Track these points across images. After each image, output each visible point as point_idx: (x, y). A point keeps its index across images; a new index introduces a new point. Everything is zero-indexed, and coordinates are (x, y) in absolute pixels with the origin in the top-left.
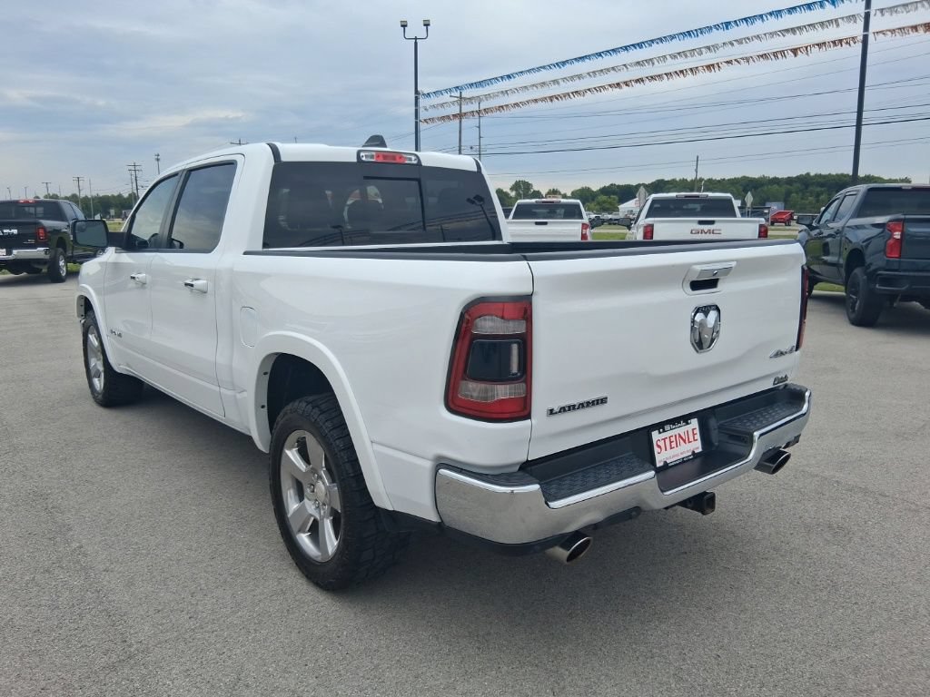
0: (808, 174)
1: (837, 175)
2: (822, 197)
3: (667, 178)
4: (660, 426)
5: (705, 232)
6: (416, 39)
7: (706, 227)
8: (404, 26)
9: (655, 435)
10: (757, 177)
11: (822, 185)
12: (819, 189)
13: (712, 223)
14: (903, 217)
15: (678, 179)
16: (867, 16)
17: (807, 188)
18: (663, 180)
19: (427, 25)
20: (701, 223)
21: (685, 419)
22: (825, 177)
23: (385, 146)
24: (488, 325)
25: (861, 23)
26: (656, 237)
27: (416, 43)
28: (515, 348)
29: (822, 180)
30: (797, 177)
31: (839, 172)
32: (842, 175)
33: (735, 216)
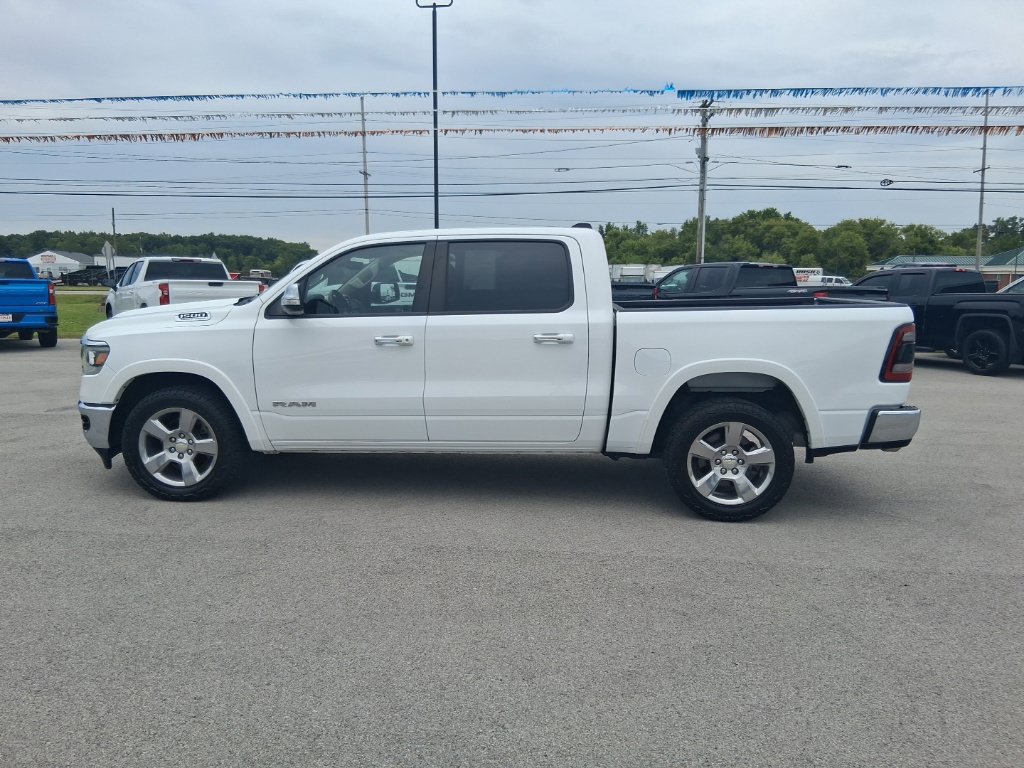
1: (241, 237)
3: (50, 229)
10: (157, 234)
11: (228, 246)
12: (226, 250)
15: (63, 232)
18: (43, 232)
22: (229, 237)
32: (246, 236)
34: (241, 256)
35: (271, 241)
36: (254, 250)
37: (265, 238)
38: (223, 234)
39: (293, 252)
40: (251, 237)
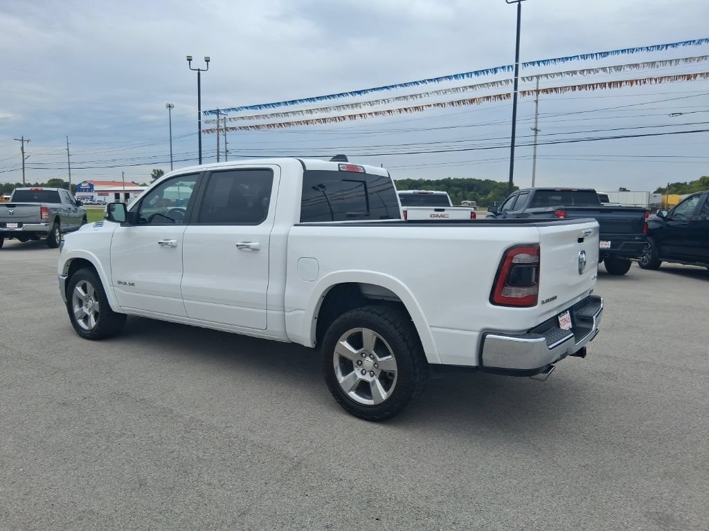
0: (449, 178)
1: (468, 179)
2: (460, 194)
4: (559, 314)
5: (439, 216)
6: (199, 70)
7: (440, 213)
8: (190, 59)
9: (560, 319)
12: (456, 189)
13: (443, 210)
14: (564, 207)
16: (516, 81)
17: (449, 188)
19: (207, 60)
20: (436, 210)
21: (565, 312)
22: (460, 180)
23: (347, 161)
24: (522, 258)
25: (512, 85)
26: (409, 218)
27: (199, 74)
28: (534, 269)
29: (458, 183)
30: (443, 180)
31: (469, 177)
32: (471, 179)
33: (449, 206)
34: (466, 192)
35: (487, 182)
36: (475, 188)
37: (483, 180)
38: (456, 178)
39: (501, 189)
40: (474, 180)
